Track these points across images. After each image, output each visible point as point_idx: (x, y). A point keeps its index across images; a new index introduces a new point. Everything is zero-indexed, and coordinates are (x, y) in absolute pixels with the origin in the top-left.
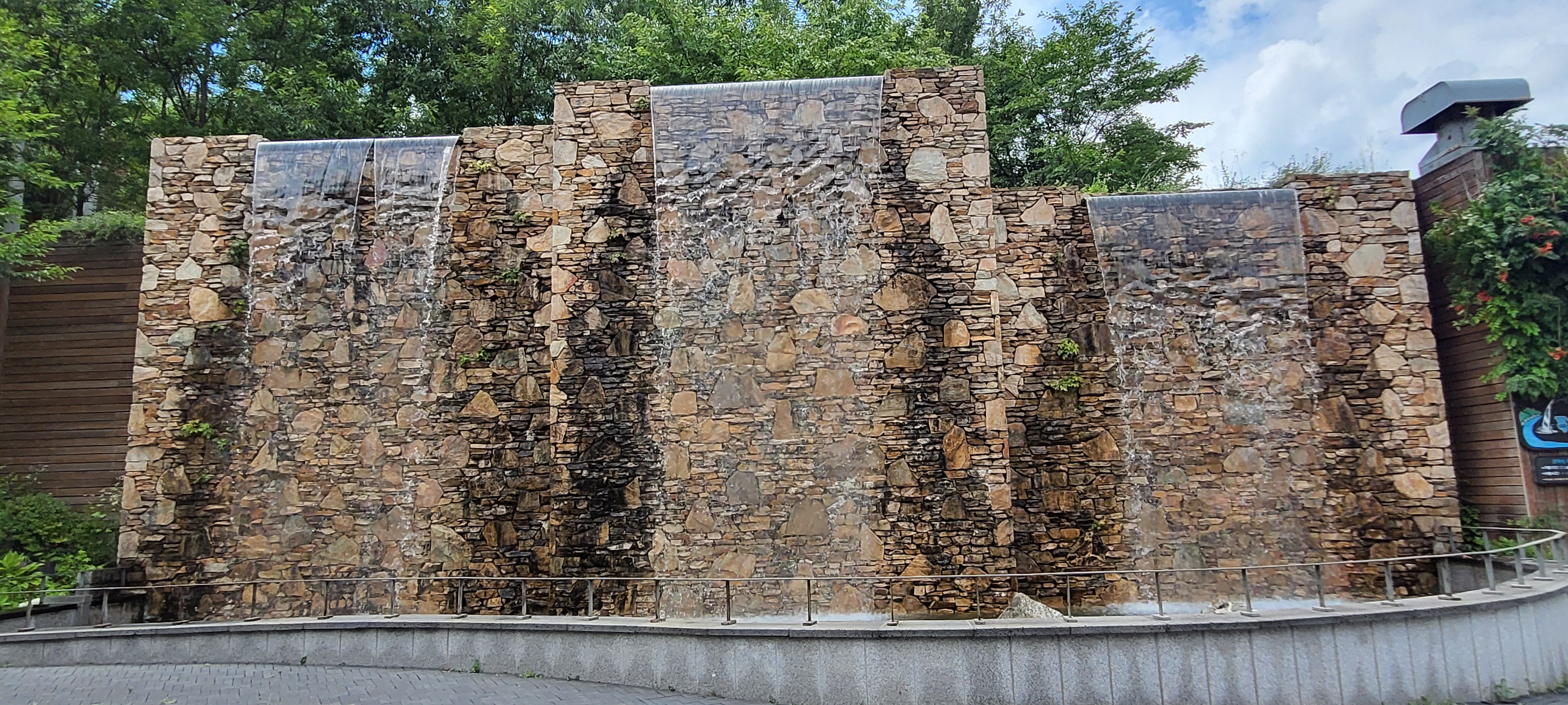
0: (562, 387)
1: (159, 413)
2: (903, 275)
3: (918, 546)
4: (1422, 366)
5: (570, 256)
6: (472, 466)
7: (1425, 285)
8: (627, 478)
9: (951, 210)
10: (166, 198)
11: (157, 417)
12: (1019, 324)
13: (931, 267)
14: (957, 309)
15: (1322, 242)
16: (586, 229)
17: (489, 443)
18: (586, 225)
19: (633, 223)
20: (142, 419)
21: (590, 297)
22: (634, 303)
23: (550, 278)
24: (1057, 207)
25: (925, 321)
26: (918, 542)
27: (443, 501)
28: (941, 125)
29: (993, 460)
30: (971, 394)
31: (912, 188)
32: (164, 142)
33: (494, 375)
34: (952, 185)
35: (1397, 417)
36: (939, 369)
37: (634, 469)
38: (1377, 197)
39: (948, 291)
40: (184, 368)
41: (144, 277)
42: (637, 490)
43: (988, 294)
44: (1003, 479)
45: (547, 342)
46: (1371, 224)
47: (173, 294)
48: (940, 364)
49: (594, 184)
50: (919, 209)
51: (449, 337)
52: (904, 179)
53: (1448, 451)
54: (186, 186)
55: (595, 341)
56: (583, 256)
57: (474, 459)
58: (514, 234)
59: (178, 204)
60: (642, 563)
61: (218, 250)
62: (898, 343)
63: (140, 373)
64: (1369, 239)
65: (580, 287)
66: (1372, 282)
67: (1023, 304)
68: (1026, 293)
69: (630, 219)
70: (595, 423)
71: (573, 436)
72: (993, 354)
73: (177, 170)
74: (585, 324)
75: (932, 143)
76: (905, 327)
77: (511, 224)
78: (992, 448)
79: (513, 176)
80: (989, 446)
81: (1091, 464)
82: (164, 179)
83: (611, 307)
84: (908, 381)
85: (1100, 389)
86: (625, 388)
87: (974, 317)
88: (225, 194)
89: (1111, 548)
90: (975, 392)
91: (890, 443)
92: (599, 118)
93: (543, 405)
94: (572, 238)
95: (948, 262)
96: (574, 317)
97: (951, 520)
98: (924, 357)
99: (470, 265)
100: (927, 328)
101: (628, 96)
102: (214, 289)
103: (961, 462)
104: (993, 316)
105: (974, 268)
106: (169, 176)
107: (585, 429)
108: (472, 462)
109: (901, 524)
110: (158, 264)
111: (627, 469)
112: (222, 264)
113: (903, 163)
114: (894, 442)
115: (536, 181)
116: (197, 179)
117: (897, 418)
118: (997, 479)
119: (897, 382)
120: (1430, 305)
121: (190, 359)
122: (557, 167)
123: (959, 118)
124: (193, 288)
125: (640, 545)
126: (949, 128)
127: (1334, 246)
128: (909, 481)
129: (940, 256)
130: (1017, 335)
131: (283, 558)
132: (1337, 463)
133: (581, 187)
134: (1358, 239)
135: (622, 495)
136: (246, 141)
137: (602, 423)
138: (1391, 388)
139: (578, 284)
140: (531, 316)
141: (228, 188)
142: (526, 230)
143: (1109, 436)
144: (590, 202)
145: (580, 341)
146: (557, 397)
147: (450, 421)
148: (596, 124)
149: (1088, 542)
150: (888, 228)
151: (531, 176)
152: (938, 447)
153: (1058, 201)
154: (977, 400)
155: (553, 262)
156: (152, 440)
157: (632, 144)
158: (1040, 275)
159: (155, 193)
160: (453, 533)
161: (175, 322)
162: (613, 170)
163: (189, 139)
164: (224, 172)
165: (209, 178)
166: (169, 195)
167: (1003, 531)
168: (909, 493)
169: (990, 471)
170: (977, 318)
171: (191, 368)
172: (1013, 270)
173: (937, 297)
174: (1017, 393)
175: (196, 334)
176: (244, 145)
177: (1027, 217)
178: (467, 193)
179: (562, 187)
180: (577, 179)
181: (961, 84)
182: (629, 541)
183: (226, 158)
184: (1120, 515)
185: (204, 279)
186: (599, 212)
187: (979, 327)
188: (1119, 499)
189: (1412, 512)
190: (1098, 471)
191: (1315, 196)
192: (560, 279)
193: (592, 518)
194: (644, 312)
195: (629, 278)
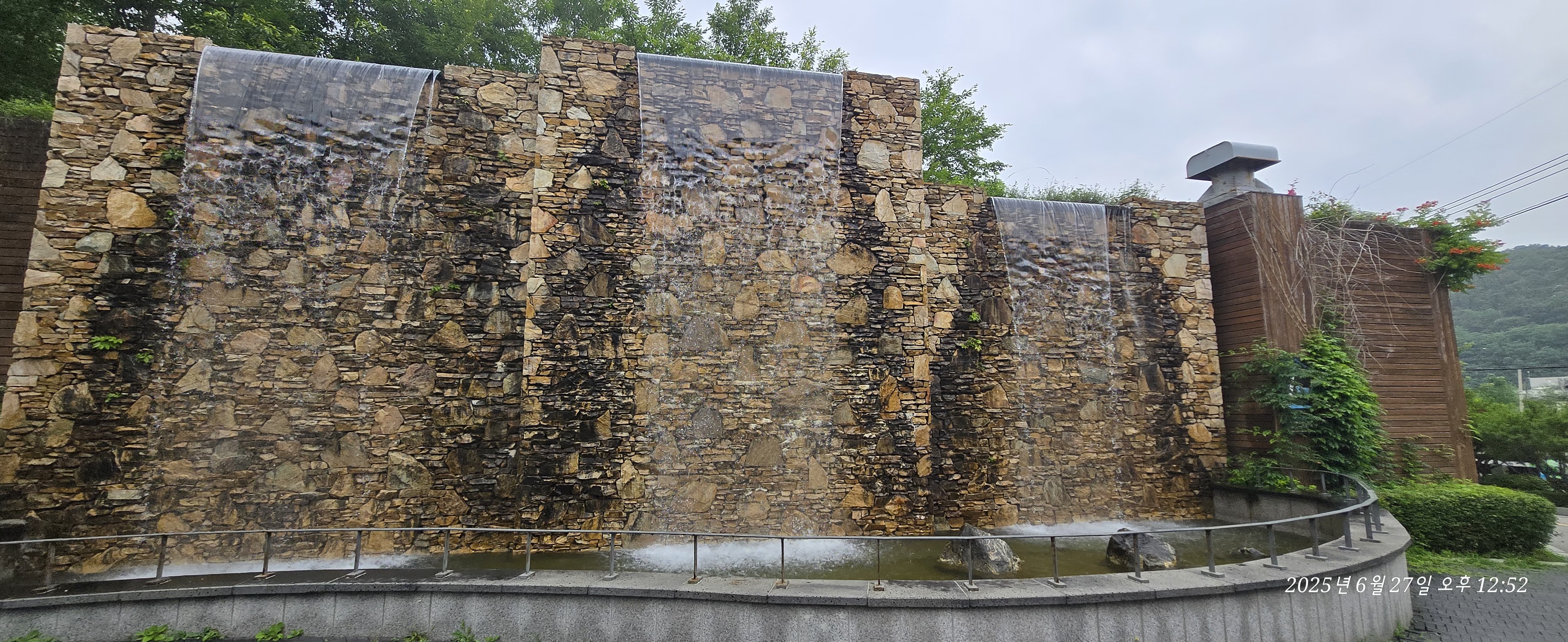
0: (537, 323)
1: (58, 323)
2: (852, 245)
3: (856, 476)
4: (1207, 345)
5: (551, 199)
6: (437, 394)
7: (1210, 287)
8: (600, 410)
9: (891, 195)
10: (84, 90)
11: (55, 328)
12: (938, 294)
13: (875, 240)
14: (894, 277)
15: (1148, 249)
16: (569, 175)
17: (456, 372)
18: (568, 171)
19: (615, 175)
20: (34, 328)
21: (569, 239)
22: (612, 249)
23: (530, 218)
24: (969, 202)
25: (868, 285)
26: (858, 473)
27: (402, 429)
28: (886, 123)
29: (918, 405)
30: (903, 349)
31: (862, 172)
32: (85, 29)
33: (466, 306)
34: (893, 174)
35: (1191, 382)
36: (879, 326)
37: (606, 403)
38: (1183, 219)
39: (889, 262)
40: (94, 275)
41: (47, 172)
42: (608, 422)
43: (918, 267)
44: (925, 421)
45: (522, 279)
46: (1179, 239)
47: (86, 194)
48: (879, 322)
49: (579, 135)
50: (867, 191)
51: (418, 266)
52: (855, 164)
53: (1221, 408)
54: (111, 80)
55: (572, 281)
56: (566, 200)
57: (440, 388)
58: (494, 172)
59: (99, 98)
60: (609, 491)
61: (147, 152)
62: (846, 302)
63: (32, 277)
64: (1177, 250)
65: (561, 229)
66: (1178, 282)
67: (942, 278)
68: (944, 269)
69: (612, 171)
70: (569, 359)
71: (547, 369)
72: (921, 317)
73: (100, 61)
74: (564, 264)
75: (880, 137)
76: (853, 289)
77: (491, 163)
78: (918, 395)
79: (495, 117)
80: (915, 393)
81: (988, 410)
82: (82, 69)
83: (591, 250)
84: (853, 335)
85: (996, 351)
86: (600, 327)
87: (907, 285)
88: (162, 95)
89: (1000, 478)
90: (906, 347)
91: (837, 387)
92: (586, 74)
93: (517, 339)
94: (554, 182)
95: (889, 238)
96: (553, 257)
97: (884, 454)
98: (868, 315)
99: (445, 198)
100: (870, 291)
101: (615, 59)
102: (142, 195)
103: (894, 405)
104: (922, 286)
105: (908, 244)
106: (89, 67)
107: (559, 364)
108: (437, 391)
109: (843, 457)
110: (67, 160)
111: (600, 402)
112: (153, 168)
113: (855, 151)
114: (840, 387)
115: (517, 126)
116: (125, 74)
117: (843, 366)
118: (921, 420)
119: (845, 335)
120: (1213, 302)
121: (104, 267)
122: (541, 114)
123: (900, 119)
124: (113, 191)
125: (609, 474)
126: (893, 126)
127: (1156, 253)
128: (851, 421)
129: (883, 232)
130: (936, 303)
131: (211, 484)
132: (1154, 414)
133: (565, 136)
134: (1170, 249)
135: (593, 427)
136: (192, 43)
137: (578, 358)
138: (1188, 361)
139: (558, 226)
140: (507, 253)
141: (166, 89)
142: (506, 170)
143: (1001, 389)
144: (573, 150)
145: (557, 280)
146: (531, 332)
147: (415, 349)
148: (582, 78)
149: (983, 474)
150: (841, 204)
151: (513, 120)
152: (876, 393)
153: (970, 197)
154: (908, 355)
155: (534, 203)
156: (47, 352)
157: (618, 102)
158: (955, 256)
159: (68, 82)
160: (412, 461)
161: (87, 225)
162: (599, 124)
163: (119, 30)
164: (161, 72)
165: (142, 75)
166: (87, 87)
167: (924, 464)
168: (851, 431)
169: (915, 414)
170: (909, 286)
171: (103, 277)
172: (935, 250)
173: (878, 266)
174: (935, 351)
175: (114, 240)
176: (189, 46)
177: (947, 207)
178: (445, 127)
179: (546, 133)
180: (561, 128)
181: (903, 91)
182: (599, 469)
183: (164, 57)
184: (1007, 452)
185: (129, 182)
186: (582, 161)
187: (911, 293)
188: (1007, 439)
189: (1198, 452)
190: (992, 416)
191: (1145, 215)
192: (540, 220)
193: (562, 448)
194: (622, 258)
195: (609, 225)
